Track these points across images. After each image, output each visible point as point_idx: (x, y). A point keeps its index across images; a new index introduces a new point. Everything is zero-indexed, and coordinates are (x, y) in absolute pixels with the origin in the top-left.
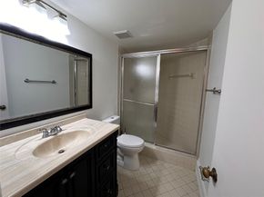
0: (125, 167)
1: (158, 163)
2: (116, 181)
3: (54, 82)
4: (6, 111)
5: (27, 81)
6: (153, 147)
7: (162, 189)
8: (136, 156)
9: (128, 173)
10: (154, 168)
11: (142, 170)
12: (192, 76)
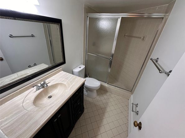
0: (88, 96)
1: (108, 94)
2: (83, 106)
3: (33, 36)
4: (4, 62)
5: (11, 36)
6: (106, 85)
7: (108, 109)
8: (95, 91)
9: (90, 99)
10: (105, 97)
11: (98, 98)
12: (143, 39)
